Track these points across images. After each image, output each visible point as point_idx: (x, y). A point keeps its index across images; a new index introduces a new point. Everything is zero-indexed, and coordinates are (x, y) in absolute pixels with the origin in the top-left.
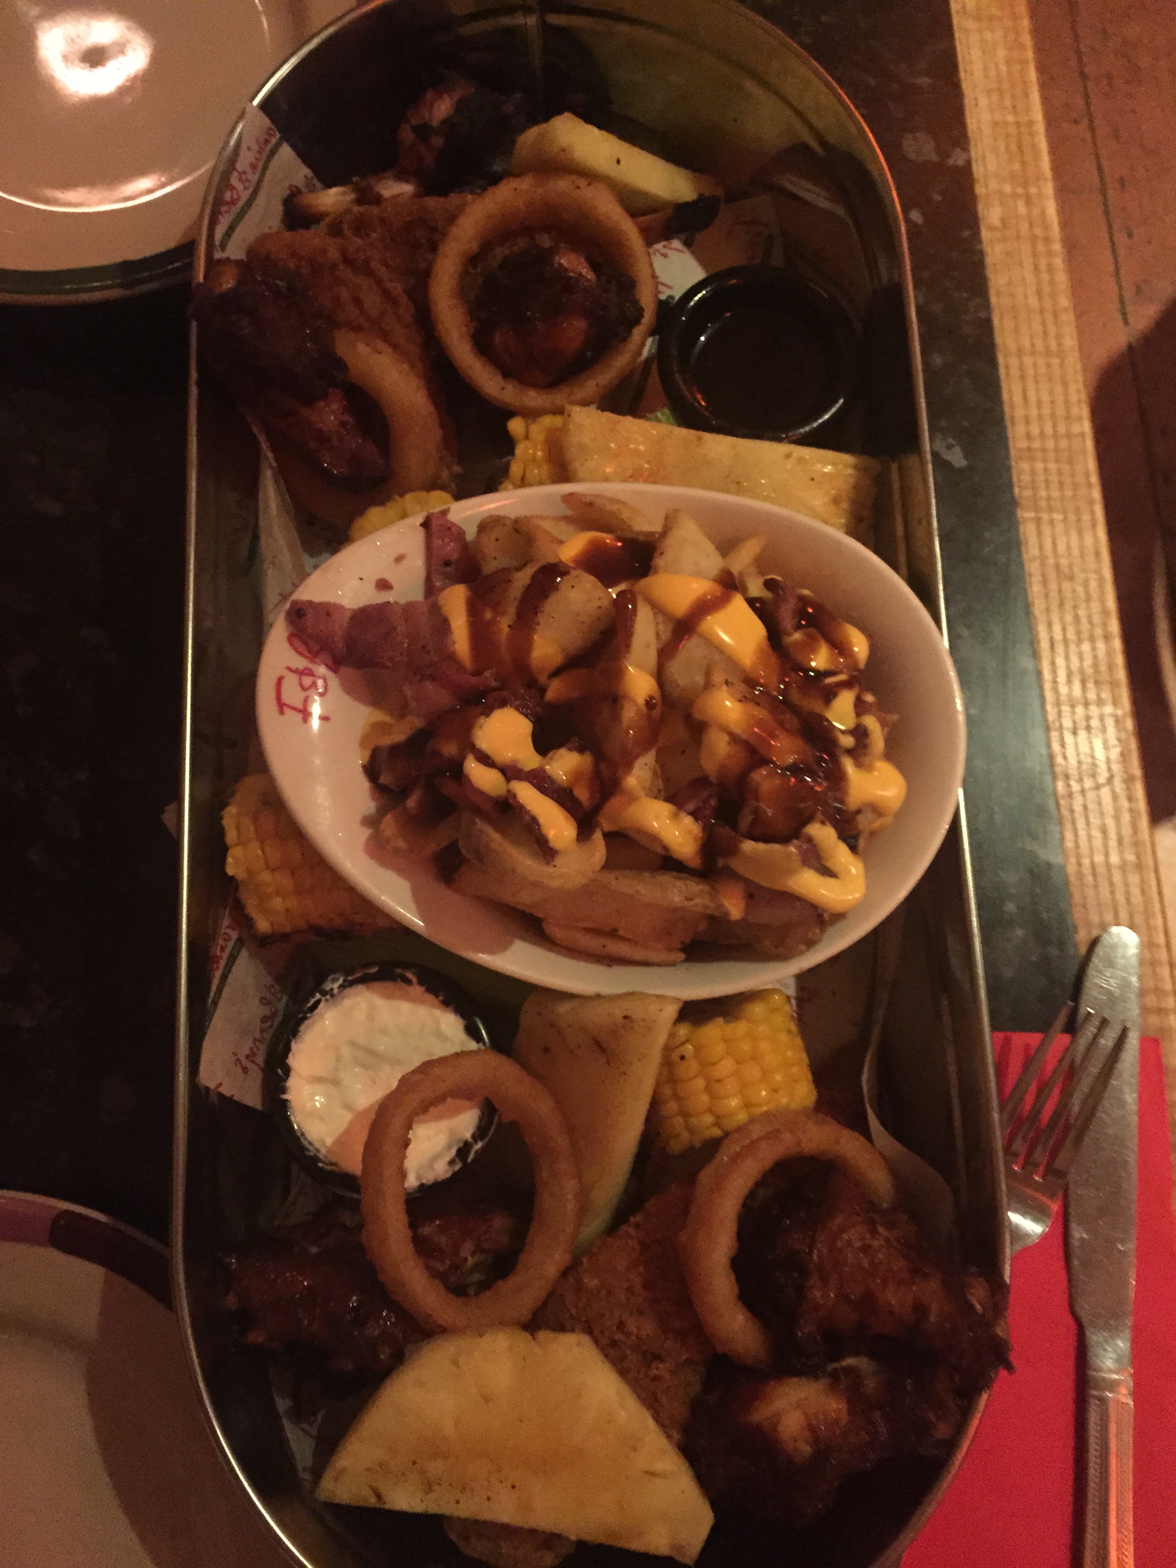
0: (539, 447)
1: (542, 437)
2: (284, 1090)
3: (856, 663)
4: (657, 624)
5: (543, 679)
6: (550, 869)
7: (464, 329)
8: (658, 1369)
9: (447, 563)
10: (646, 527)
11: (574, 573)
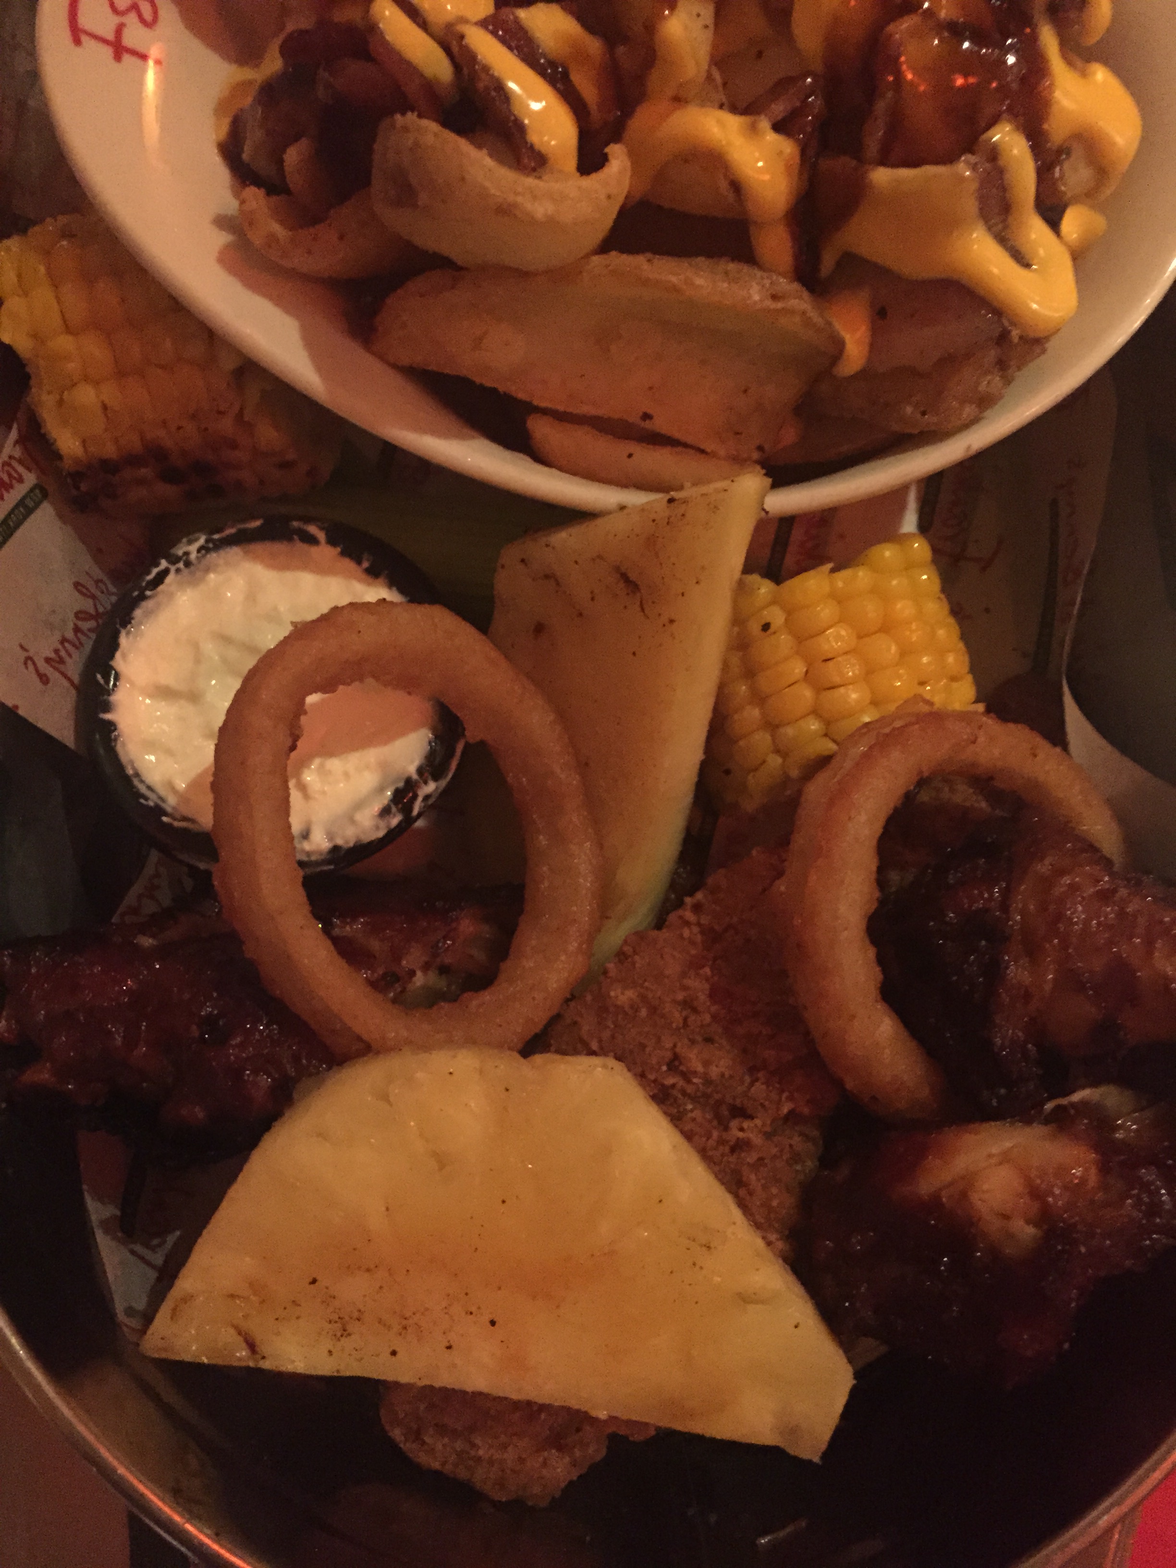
2: (107, 707)
6: (530, 181)
8: (742, 1129)
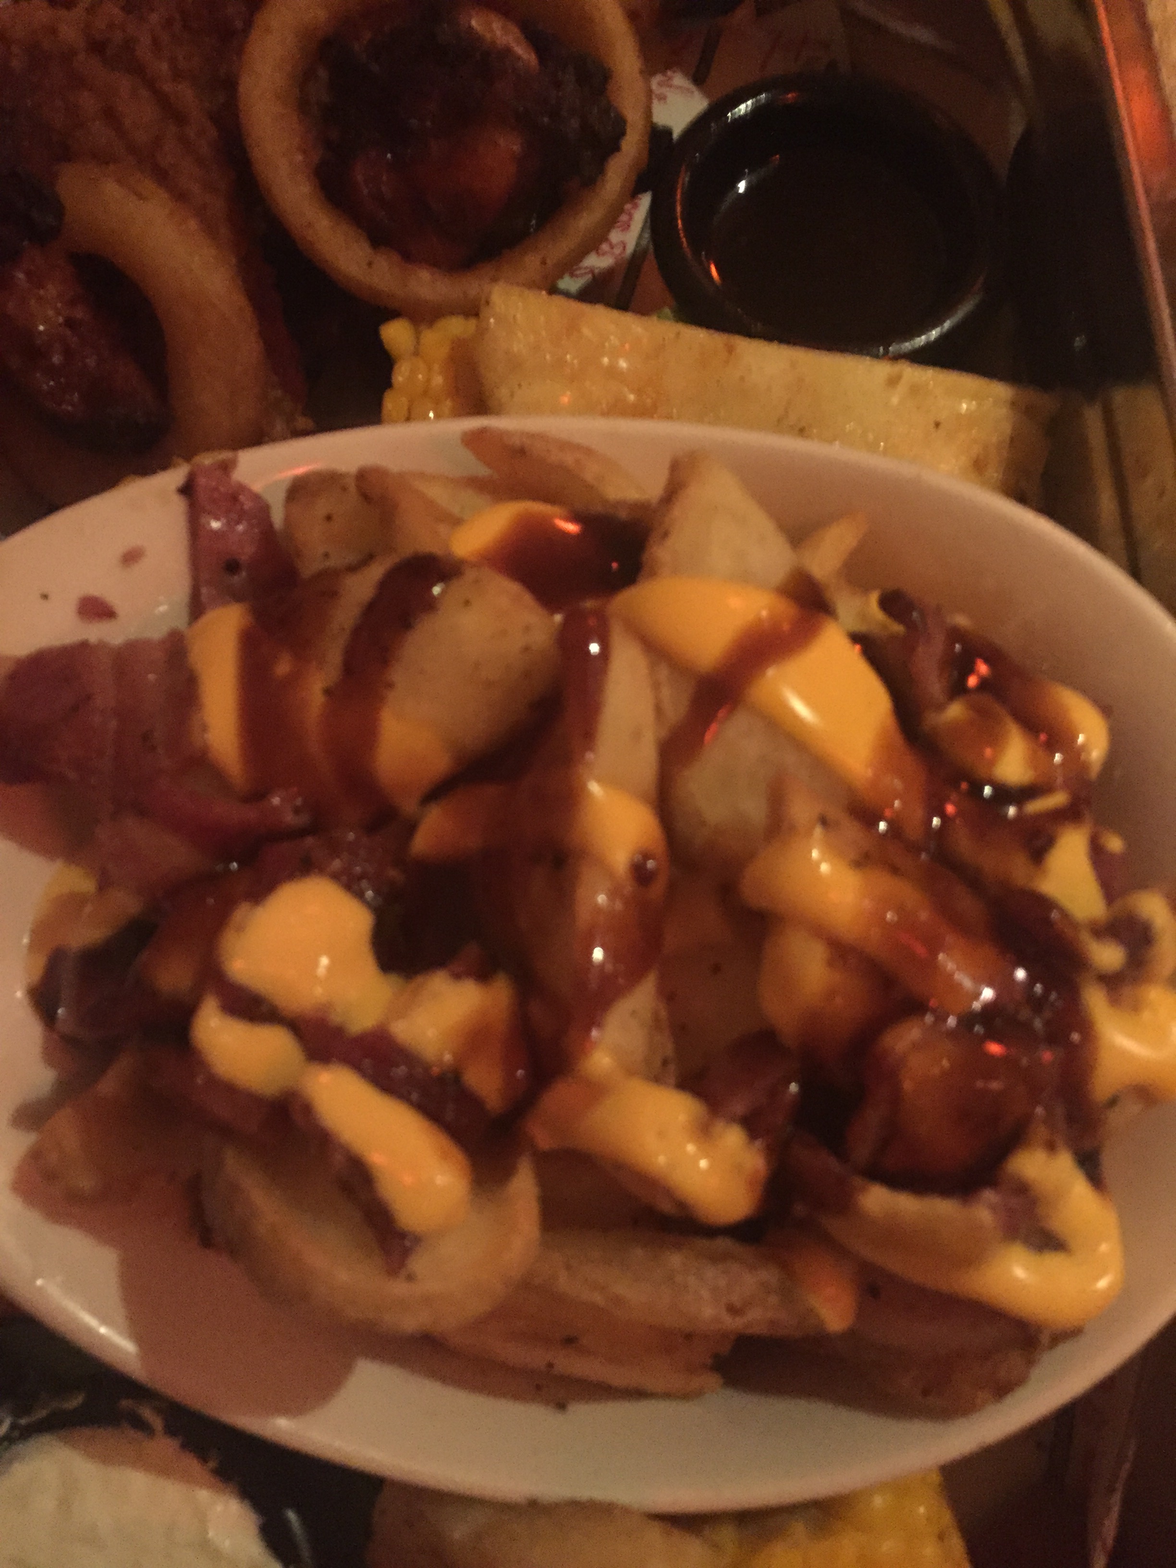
0: (436, 367)
1: (443, 351)
3: (1085, 767)
4: (656, 686)
5: (409, 806)
6: (398, 1288)
7: (300, 158)
9: (232, 567)
10: (633, 495)
11: (470, 575)
